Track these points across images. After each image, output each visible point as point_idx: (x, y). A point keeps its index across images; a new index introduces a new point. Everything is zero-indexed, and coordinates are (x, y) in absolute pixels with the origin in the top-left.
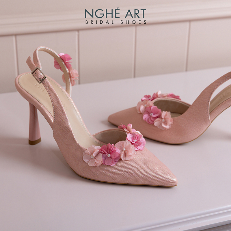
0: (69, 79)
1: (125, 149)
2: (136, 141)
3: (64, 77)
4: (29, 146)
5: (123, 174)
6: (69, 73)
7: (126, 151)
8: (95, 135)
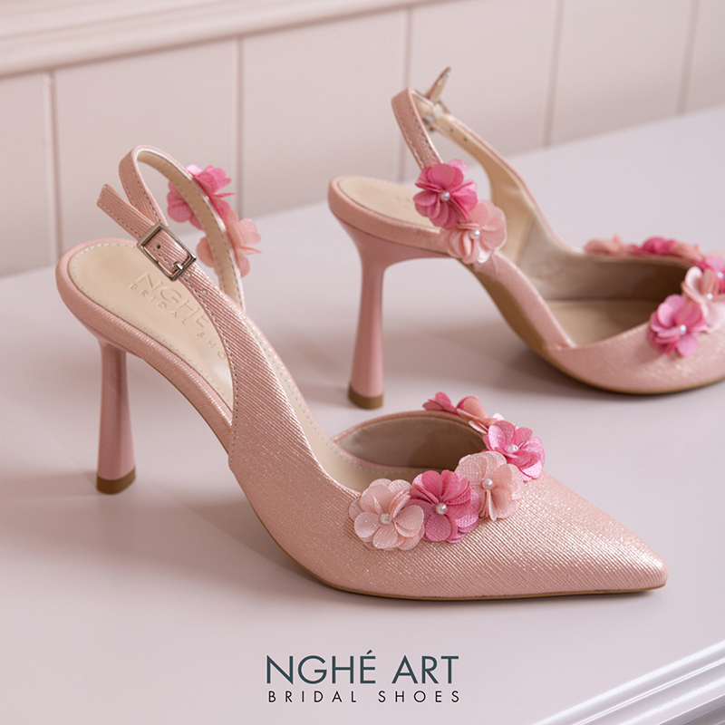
0: (232, 254)
1: (491, 483)
2: (515, 448)
3: (208, 247)
4: (96, 498)
5: (492, 566)
6: (228, 234)
7: (496, 487)
8: (340, 439)
